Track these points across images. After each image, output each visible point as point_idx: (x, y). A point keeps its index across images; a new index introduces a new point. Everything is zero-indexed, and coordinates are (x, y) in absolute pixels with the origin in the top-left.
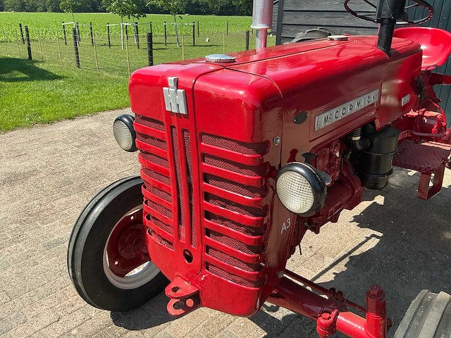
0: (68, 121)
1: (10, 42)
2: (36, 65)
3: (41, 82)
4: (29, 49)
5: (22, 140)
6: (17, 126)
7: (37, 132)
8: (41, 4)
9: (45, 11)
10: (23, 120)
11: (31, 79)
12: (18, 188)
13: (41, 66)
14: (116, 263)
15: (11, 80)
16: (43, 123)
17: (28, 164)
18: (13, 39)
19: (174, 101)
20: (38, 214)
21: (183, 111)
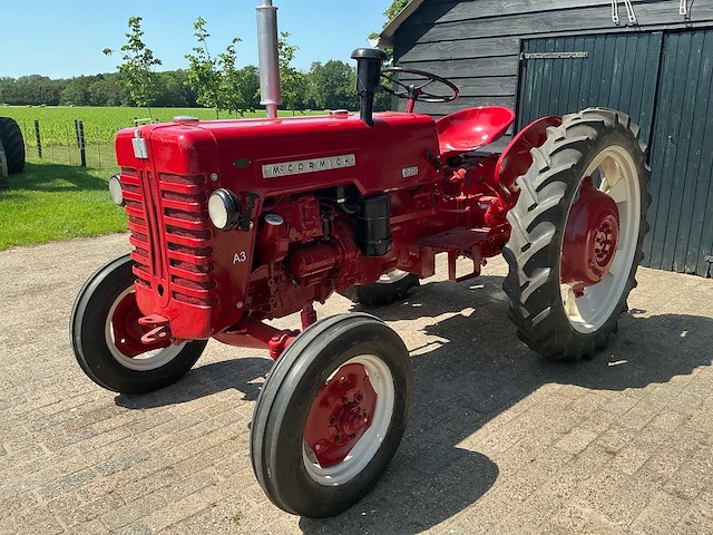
0: (117, 235)
1: (61, 145)
2: (90, 173)
3: (92, 193)
4: (83, 152)
5: (54, 253)
6: (50, 240)
7: (73, 246)
8: (113, 95)
9: (119, 104)
10: (59, 232)
11: (80, 189)
12: (40, 298)
13: (96, 174)
14: (123, 341)
15: (52, 190)
16: (85, 236)
17: (57, 277)
18: (65, 142)
19: (140, 150)
20: (58, 321)
21: (145, 156)
